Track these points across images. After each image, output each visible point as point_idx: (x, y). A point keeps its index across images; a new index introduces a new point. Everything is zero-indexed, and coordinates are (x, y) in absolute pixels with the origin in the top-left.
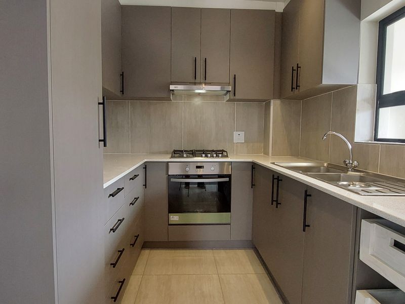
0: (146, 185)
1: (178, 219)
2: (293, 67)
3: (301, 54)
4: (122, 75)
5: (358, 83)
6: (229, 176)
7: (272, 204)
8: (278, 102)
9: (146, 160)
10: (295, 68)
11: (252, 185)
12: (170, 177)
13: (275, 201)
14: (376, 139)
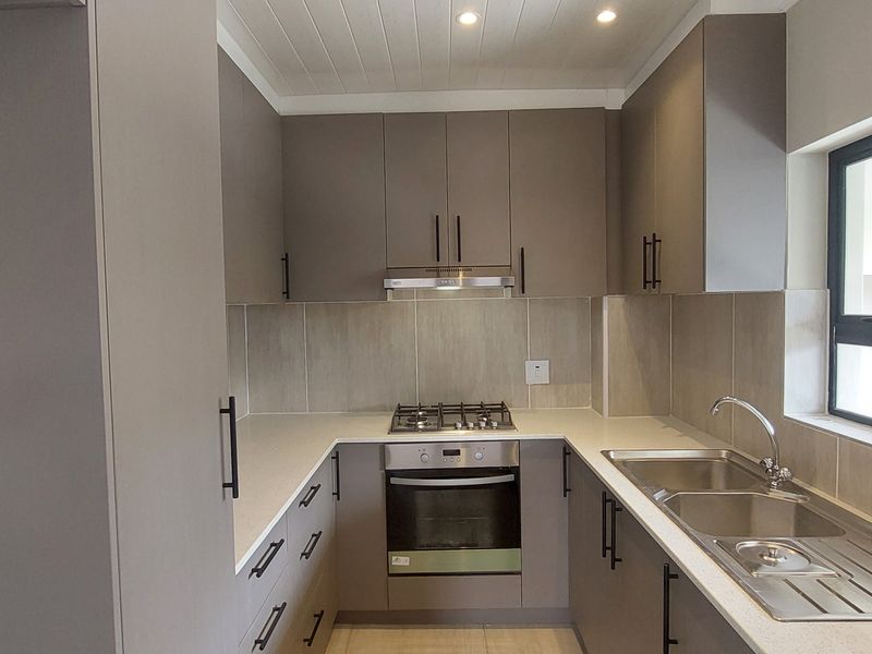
0: (338, 494)
1: (408, 564)
2: (645, 238)
3: (662, 209)
4: (286, 260)
5: (785, 287)
6: (515, 471)
7: (604, 556)
8: (618, 300)
9: (337, 441)
10: (650, 240)
11: (565, 490)
12: (389, 474)
13: (609, 548)
14: (833, 411)
